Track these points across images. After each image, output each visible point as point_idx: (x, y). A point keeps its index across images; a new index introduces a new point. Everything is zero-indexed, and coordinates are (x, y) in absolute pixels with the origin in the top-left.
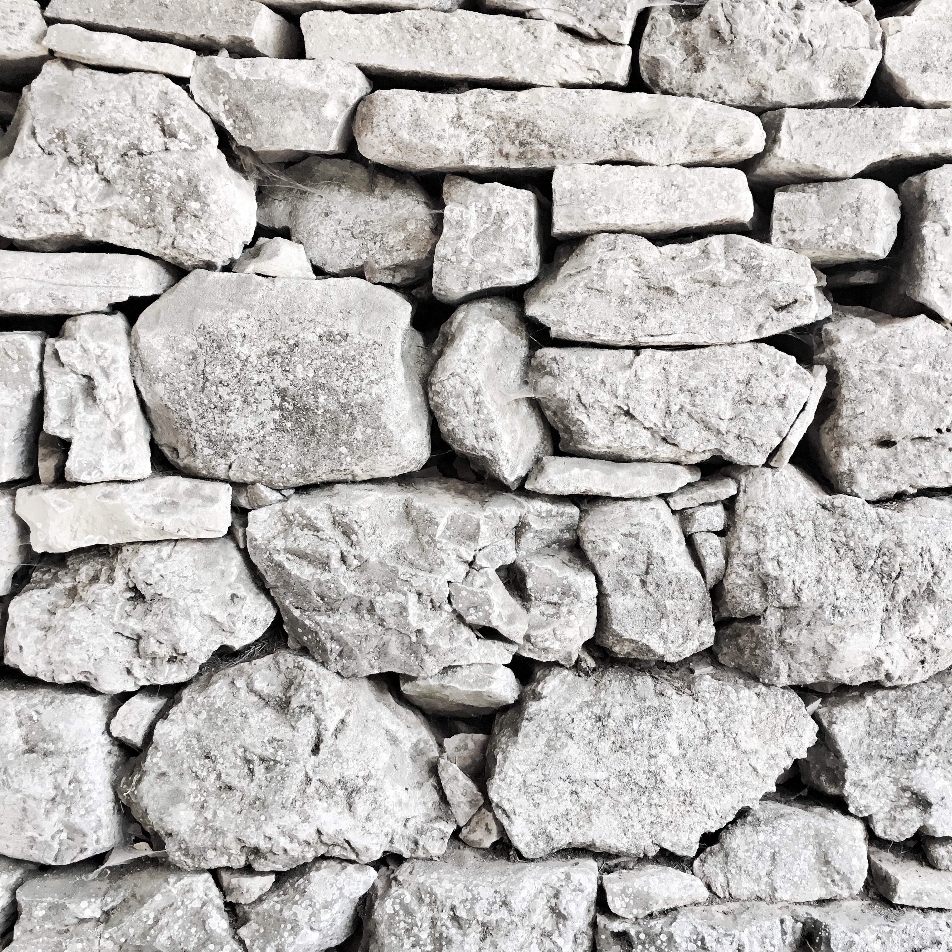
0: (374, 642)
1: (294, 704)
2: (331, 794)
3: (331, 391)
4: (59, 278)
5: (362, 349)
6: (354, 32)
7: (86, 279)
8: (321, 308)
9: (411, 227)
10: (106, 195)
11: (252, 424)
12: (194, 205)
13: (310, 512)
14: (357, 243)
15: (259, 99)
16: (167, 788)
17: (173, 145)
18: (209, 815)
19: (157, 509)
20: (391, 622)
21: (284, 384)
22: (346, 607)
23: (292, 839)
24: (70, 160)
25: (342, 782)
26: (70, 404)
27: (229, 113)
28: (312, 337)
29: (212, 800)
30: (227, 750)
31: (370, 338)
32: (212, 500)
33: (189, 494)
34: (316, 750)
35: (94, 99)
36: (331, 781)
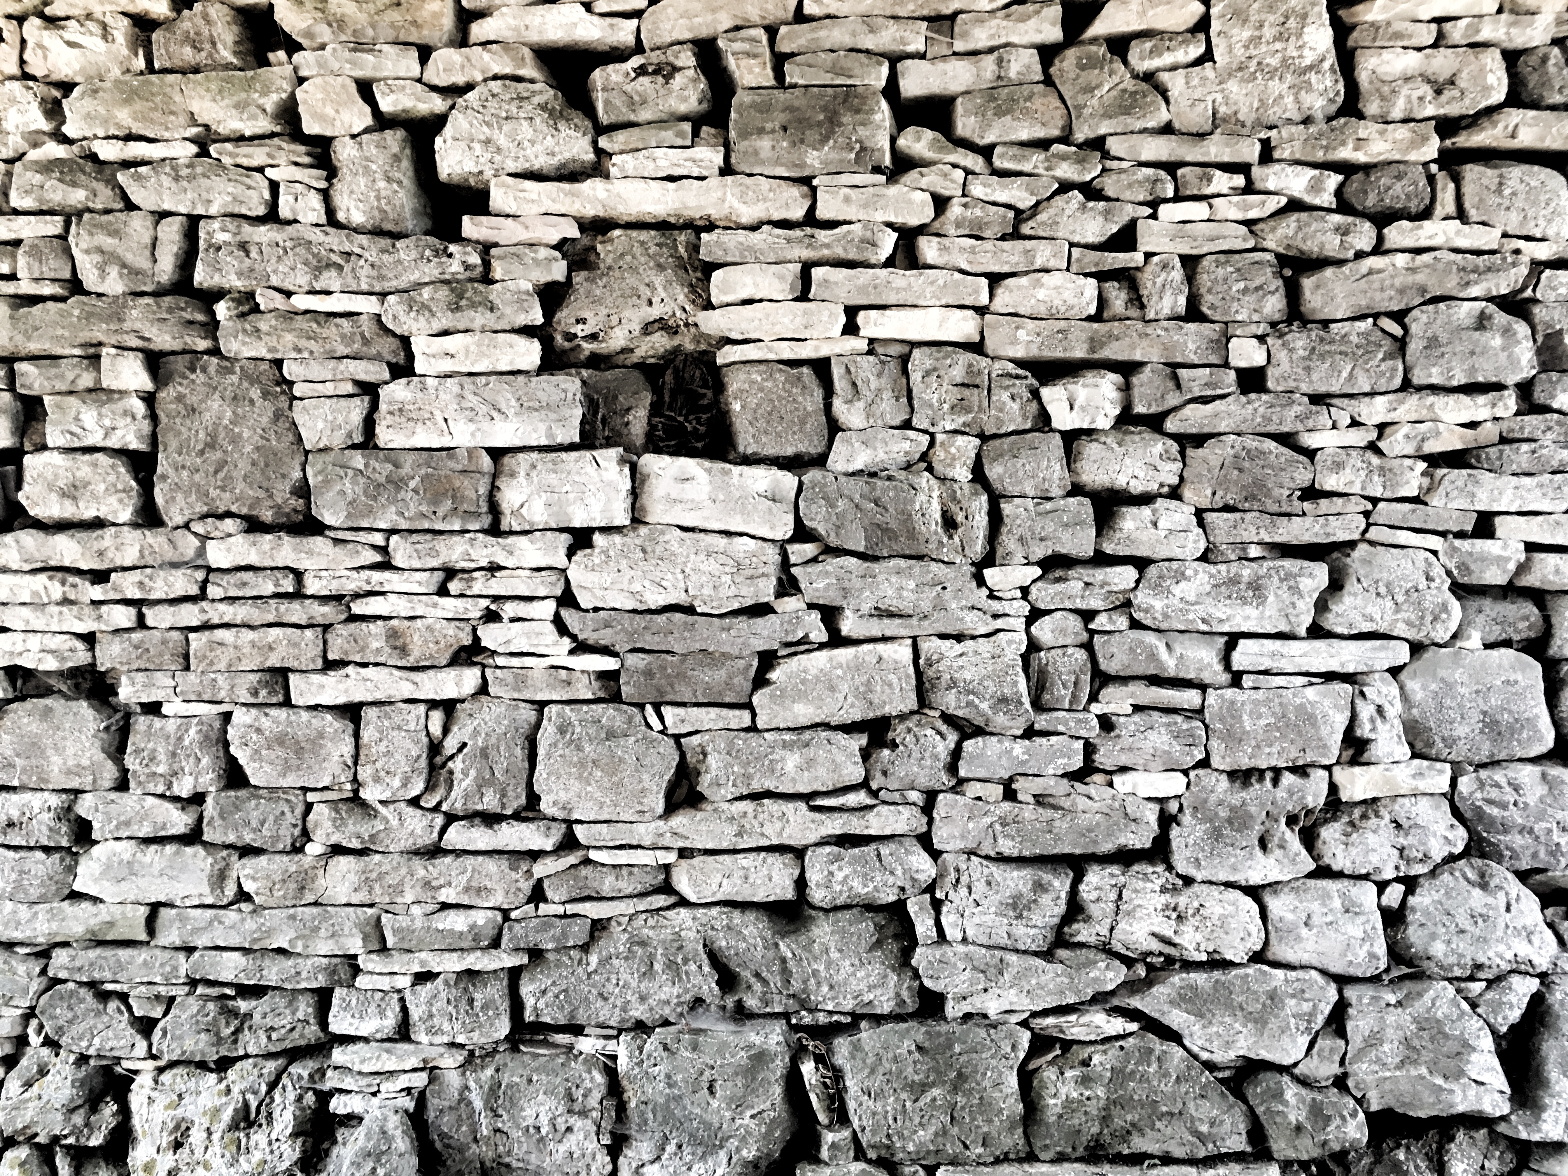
0: (1532, 850)
1: (1492, 884)
2: (1520, 935)
3: (1510, 712)
4: (1369, 654)
5: (1525, 689)
6: (1524, 526)
7: (1382, 654)
8: (1500, 666)
9: (1532, 619)
10: (1397, 611)
11: (1467, 730)
12: (1444, 616)
13: (1496, 778)
14: (1499, 627)
15: (1475, 561)
16: (1426, 932)
17: (1433, 585)
18: (1454, 946)
19: (1414, 776)
20: (1542, 839)
21: (1486, 708)
22: (1516, 830)
23: (1502, 958)
24: (1378, 594)
25: (1524, 927)
26: (1372, 720)
27: (1457, 567)
28: (1499, 683)
29: (1455, 938)
30: (1461, 910)
31: (1529, 682)
32: (1441, 772)
33: (1428, 767)
34: (1508, 909)
35: (1394, 564)
36: (1519, 927)
